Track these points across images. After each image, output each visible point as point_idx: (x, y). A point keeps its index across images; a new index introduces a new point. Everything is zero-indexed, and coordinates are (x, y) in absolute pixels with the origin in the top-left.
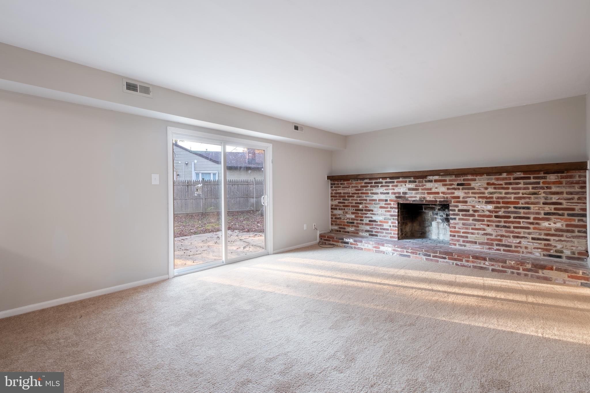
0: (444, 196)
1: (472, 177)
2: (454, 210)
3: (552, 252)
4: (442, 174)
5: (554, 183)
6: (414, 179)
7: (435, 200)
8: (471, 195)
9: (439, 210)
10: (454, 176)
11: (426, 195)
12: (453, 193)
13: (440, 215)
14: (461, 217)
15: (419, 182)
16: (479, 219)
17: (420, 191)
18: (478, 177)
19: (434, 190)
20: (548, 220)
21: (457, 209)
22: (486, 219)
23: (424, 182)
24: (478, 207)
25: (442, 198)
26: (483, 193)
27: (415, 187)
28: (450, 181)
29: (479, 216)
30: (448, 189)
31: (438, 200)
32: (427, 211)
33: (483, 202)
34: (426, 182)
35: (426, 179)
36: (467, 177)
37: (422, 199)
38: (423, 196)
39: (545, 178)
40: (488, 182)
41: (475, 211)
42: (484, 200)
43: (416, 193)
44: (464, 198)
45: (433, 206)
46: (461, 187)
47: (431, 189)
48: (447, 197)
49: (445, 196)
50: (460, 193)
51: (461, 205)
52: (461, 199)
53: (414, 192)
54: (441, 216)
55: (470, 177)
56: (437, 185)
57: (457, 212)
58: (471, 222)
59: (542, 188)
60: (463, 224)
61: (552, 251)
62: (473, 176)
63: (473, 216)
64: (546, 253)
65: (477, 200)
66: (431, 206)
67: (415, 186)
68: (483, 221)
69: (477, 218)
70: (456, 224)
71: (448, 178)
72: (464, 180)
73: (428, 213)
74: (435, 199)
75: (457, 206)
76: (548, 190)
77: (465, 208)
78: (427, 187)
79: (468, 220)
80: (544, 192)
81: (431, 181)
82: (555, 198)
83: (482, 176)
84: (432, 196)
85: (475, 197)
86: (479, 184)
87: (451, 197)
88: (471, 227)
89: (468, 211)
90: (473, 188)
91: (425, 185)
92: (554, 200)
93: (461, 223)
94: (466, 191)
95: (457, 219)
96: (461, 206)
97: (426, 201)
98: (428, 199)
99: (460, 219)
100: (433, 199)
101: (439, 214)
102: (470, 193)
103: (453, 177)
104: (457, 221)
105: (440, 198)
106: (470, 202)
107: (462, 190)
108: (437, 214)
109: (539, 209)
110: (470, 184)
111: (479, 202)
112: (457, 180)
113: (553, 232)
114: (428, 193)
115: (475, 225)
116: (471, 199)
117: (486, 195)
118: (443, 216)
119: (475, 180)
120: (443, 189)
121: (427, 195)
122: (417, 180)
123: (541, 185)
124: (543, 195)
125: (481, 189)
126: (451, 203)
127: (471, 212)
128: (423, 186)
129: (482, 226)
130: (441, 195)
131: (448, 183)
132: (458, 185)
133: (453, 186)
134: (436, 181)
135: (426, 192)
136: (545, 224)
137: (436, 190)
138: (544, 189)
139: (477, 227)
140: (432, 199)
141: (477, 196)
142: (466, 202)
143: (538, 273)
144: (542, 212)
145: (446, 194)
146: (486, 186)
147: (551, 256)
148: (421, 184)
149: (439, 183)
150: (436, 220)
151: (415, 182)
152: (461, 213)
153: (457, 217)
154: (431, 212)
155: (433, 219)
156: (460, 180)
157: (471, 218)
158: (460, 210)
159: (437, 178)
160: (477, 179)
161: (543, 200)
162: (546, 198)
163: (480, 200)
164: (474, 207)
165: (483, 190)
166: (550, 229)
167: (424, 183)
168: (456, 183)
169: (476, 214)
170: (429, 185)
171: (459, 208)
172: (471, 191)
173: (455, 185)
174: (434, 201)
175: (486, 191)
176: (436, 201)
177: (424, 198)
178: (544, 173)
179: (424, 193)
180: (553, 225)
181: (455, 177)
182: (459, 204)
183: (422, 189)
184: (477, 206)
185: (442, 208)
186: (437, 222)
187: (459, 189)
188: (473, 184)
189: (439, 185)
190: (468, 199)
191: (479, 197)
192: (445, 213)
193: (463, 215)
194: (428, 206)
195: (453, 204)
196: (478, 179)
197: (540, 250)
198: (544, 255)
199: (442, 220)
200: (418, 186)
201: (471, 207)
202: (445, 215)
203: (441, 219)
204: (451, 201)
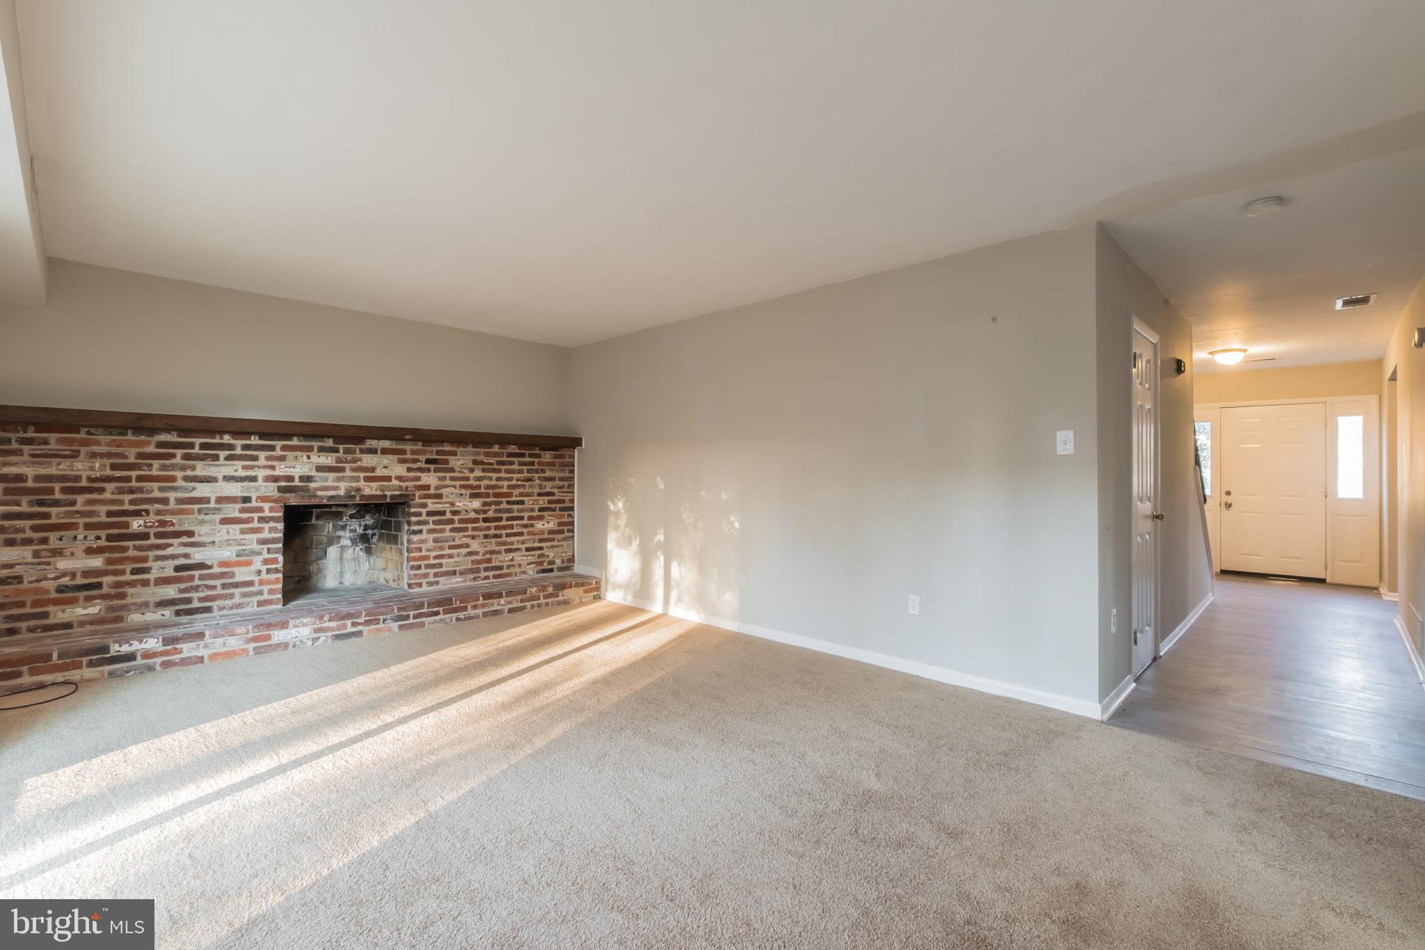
0: (401, 484)
1: (452, 449)
2: (420, 514)
3: (546, 566)
4: (408, 437)
5: (549, 464)
6: (335, 442)
7: (381, 493)
8: (448, 482)
9: (352, 517)
10: (420, 443)
11: (362, 484)
12: (418, 479)
13: (352, 528)
14: (431, 526)
15: (346, 451)
16: (460, 528)
17: (348, 473)
18: (461, 449)
19: (379, 472)
20: (541, 518)
21: (424, 511)
22: (470, 526)
23: (358, 451)
24: (460, 504)
25: (397, 490)
26: (467, 479)
27: (336, 462)
28: (413, 452)
29: (461, 521)
30: (409, 470)
31: (388, 493)
32: (320, 523)
33: (466, 495)
34: (362, 451)
35: (363, 447)
36: (443, 446)
37: (353, 493)
38: (354, 485)
39: (539, 456)
40: (476, 458)
41: (455, 513)
42: (469, 492)
43: (339, 479)
44: (437, 488)
45: (340, 509)
46: (432, 467)
47: (373, 469)
48: (407, 487)
49: (404, 484)
50: (430, 479)
51: (432, 503)
52: (432, 491)
53: (331, 475)
54: (352, 531)
55: (447, 448)
56: (386, 460)
57: (424, 517)
58: (448, 534)
59: (537, 471)
60: (436, 541)
61: (545, 564)
62: (453, 446)
63: (451, 522)
64: (540, 568)
65: (458, 491)
66: (334, 509)
67: (334, 461)
68: (466, 529)
69: (457, 525)
70: (422, 542)
71: (408, 447)
72: (438, 453)
73: (324, 525)
74: (383, 491)
75: (424, 506)
76: (543, 475)
77: (439, 507)
78: (364, 465)
79: (443, 531)
80: (539, 478)
81: (373, 451)
82: (548, 487)
83: (466, 447)
84: (375, 485)
85: (455, 487)
86: (462, 462)
87: (414, 486)
88: (447, 544)
89: (443, 513)
90: (452, 470)
91: (360, 460)
92: (548, 490)
93: (431, 539)
94: (441, 474)
95: (425, 531)
96: (432, 505)
97: (362, 497)
98: (367, 492)
99: (430, 531)
100: (379, 493)
101: (348, 527)
102: (448, 479)
103: (419, 446)
104: (424, 536)
105: (392, 490)
106: (447, 496)
107: (435, 472)
108: (344, 528)
109: (533, 504)
110: (447, 462)
111: (461, 495)
112: (427, 451)
113: (546, 536)
114: (367, 479)
115: (454, 540)
116: (447, 490)
117: (472, 482)
118: (357, 530)
119: (454, 454)
120: (401, 470)
121: (365, 483)
122: (341, 447)
123: (536, 467)
124: (538, 482)
125: (465, 471)
126: (414, 499)
127: (448, 516)
128: (355, 461)
129: (464, 539)
130: (395, 482)
131: (409, 456)
132: (428, 461)
133: (419, 465)
134: (385, 451)
135: (362, 475)
136: (539, 525)
137: (386, 473)
138: (538, 473)
139: (457, 542)
140: (375, 493)
141: (458, 483)
142: (440, 496)
143: (558, 596)
144: (536, 507)
145: (404, 482)
146: (471, 465)
147: (544, 571)
148: (349, 457)
149: (391, 457)
150: (339, 542)
151: (337, 451)
152: (431, 519)
153: (425, 528)
154: (331, 524)
155: (332, 540)
156: (431, 452)
157: (448, 527)
158: (430, 514)
159: (386, 444)
160: (459, 453)
161: (536, 490)
162: (540, 486)
163: (463, 491)
164: (452, 504)
165: (467, 473)
166: (542, 532)
167: (358, 455)
168: (423, 458)
169: (456, 518)
170: (368, 460)
171: (428, 509)
172: (448, 475)
173: (422, 462)
174: (380, 495)
175: (472, 476)
176: (385, 496)
177: (358, 490)
178: (541, 450)
179: (357, 479)
180: (547, 526)
181: (423, 446)
182: (429, 501)
183: (353, 470)
184: (458, 504)
185: (358, 512)
186: (341, 547)
187: (429, 470)
188: (454, 462)
189: (392, 460)
190: (444, 491)
191: (462, 487)
192: (363, 524)
193: (435, 523)
194: (328, 510)
195: (418, 500)
196: (460, 451)
197: (534, 565)
198: (538, 572)
199: (354, 541)
200: (341, 462)
201: (448, 506)
202: (362, 528)
203: (351, 539)
204: (414, 495)
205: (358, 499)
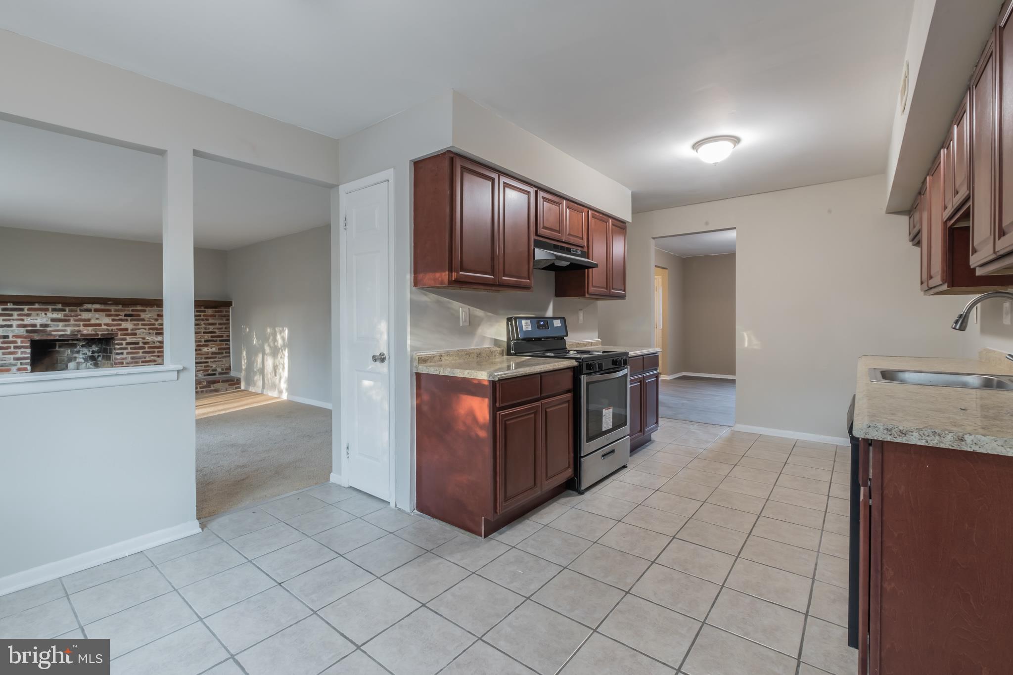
0: (108, 328)
1: (142, 308)
2: (121, 344)
3: (210, 372)
4: (110, 303)
5: (211, 316)
6: (62, 306)
7: (95, 333)
8: (140, 326)
9: (83, 346)
10: (121, 306)
11: (81, 328)
12: (120, 325)
13: (84, 352)
14: (129, 350)
15: (70, 311)
16: (149, 351)
17: (72, 322)
18: (149, 308)
19: (93, 322)
20: (206, 346)
21: (124, 342)
22: (156, 350)
23: (78, 311)
24: (149, 338)
25: (105, 331)
26: (154, 325)
27: (64, 316)
28: (116, 311)
29: (149, 348)
30: (113, 320)
31: (100, 333)
32: (62, 350)
33: (153, 333)
34: (81, 311)
35: (82, 308)
36: (136, 307)
37: (76, 333)
38: (76, 328)
39: (204, 311)
40: (159, 313)
41: (145, 343)
42: (155, 332)
43: (66, 326)
44: (132, 330)
45: (74, 342)
46: (129, 318)
47: (89, 320)
48: (112, 330)
49: (110, 328)
50: (128, 325)
51: (130, 338)
52: (129, 331)
53: (61, 324)
54: (84, 354)
55: (139, 308)
56: (97, 315)
57: (124, 346)
58: (141, 354)
59: (203, 320)
60: (132, 358)
61: (210, 371)
62: (143, 307)
63: (143, 348)
64: (206, 373)
65: (147, 331)
66: (70, 342)
67: (63, 316)
68: (154, 352)
69: (147, 350)
70: (123, 359)
71: (113, 308)
72: (133, 311)
73: (65, 352)
74: (96, 332)
75: (125, 339)
76: (207, 322)
77: (134, 340)
78: (83, 318)
79: (138, 353)
80: (204, 324)
81: (89, 310)
82: (211, 328)
83: (152, 307)
84: (90, 328)
85: (145, 329)
86: (150, 315)
87: (117, 329)
88: (141, 360)
89: (138, 343)
90: (143, 320)
91: (80, 315)
92: (211, 330)
93: (130, 357)
94: (135, 322)
95: (125, 353)
96: (129, 339)
97: (82, 335)
98: (85, 332)
99: (128, 353)
100: (93, 333)
101: (81, 352)
102: (140, 324)
103: (120, 307)
104: (125, 356)
105: (101, 332)
106: (140, 334)
107: (131, 321)
108: (78, 352)
109: (201, 338)
110: (139, 316)
111: (150, 333)
112: (125, 310)
113: (210, 355)
114: (85, 325)
115: (145, 358)
116: (140, 331)
117: (157, 326)
118: (88, 354)
119: (145, 311)
120: (108, 320)
121: (84, 328)
122: (67, 309)
123: (202, 317)
124: (203, 326)
125: (152, 320)
126: (117, 336)
127: (141, 345)
128: (77, 316)
129: (152, 357)
130: (104, 327)
131: (113, 313)
132: (126, 315)
133: (120, 317)
134: (96, 310)
135: (82, 323)
136: (205, 350)
137: (97, 322)
138: (204, 321)
139: (147, 359)
140: (91, 333)
141: (147, 327)
142: (135, 334)
143: (210, 387)
144: (203, 340)
145: (110, 326)
146: (156, 317)
147: (209, 375)
148: (73, 314)
149: (101, 313)
150: (76, 360)
151: (64, 310)
152: (129, 347)
153: (125, 351)
154: (69, 351)
155: (70, 360)
156: (129, 310)
157: (141, 351)
158: (128, 344)
159: (98, 306)
160: (147, 311)
161: (203, 330)
162: (205, 328)
163: (151, 331)
164: (144, 339)
165: (153, 322)
166: (208, 353)
167: (79, 312)
168: (123, 313)
169: (146, 346)
170: (85, 315)
171: (127, 341)
172: (140, 323)
173: (122, 315)
174: (94, 334)
175: (157, 323)
176: (98, 335)
177: (79, 331)
178: (205, 308)
179: (79, 326)
180: (210, 350)
181: (122, 307)
182: (127, 337)
183: (76, 320)
184: (147, 338)
185: (87, 343)
186: (77, 363)
187: (127, 320)
188: (143, 315)
189: (102, 315)
190: (138, 331)
191: (150, 329)
192: (91, 350)
193: (131, 348)
194: (66, 342)
195: (119, 336)
196: (148, 310)
197: (201, 372)
198: (205, 376)
199: (86, 360)
200: (68, 316)
201: (141, 339)
202: (91, 352)
203: (83, 358)
204: (117, 334)
205: (79, 336)
